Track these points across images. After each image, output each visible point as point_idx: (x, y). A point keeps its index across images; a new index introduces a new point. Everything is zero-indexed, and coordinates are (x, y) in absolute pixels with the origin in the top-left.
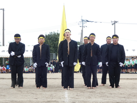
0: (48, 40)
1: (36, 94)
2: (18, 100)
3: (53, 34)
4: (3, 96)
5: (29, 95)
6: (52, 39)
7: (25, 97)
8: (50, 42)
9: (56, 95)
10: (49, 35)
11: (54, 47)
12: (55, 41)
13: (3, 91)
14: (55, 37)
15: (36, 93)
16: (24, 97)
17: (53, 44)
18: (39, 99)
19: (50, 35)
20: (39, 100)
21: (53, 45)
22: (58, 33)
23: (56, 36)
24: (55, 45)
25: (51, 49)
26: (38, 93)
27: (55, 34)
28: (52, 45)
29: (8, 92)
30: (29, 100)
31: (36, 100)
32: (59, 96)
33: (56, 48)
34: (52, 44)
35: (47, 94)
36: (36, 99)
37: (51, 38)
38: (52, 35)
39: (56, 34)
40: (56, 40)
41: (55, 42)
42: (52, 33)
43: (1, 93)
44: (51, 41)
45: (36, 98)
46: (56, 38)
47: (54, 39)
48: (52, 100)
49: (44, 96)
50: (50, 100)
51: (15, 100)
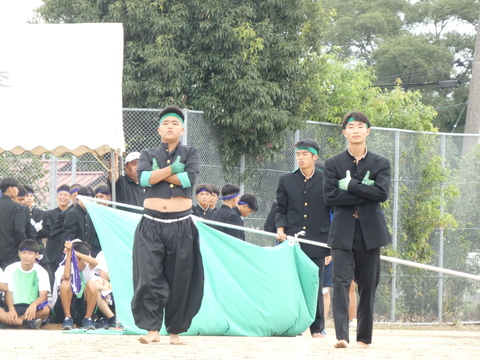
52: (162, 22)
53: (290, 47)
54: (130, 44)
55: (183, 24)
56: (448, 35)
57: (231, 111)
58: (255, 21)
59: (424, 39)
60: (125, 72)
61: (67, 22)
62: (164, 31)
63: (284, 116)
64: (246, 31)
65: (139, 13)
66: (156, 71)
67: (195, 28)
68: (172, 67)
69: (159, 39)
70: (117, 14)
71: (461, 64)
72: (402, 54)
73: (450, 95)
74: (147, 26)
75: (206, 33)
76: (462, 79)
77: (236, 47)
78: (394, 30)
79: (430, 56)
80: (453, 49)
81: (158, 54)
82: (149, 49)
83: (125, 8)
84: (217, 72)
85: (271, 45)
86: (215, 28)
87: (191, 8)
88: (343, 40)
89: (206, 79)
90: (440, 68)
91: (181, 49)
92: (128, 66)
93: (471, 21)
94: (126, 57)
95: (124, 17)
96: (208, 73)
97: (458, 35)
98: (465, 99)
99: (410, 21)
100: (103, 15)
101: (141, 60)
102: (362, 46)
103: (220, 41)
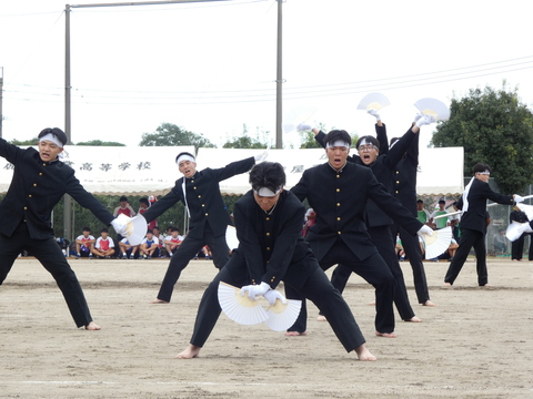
0: (463, 123)
1: (416, 362)
2: (344, 388)
3: (485, 97)
4: (283, 370)
5: (390, 364)
6: (479, 116)
7: (373, 374)
8: (472, 131)
9: (501, 367)
10: (466, 100)
11: (486, 152)
12: (494, 128)
13: (282, 346)
14: (492, 110)
15: (417, 357)
16: (368, 375)
17: (485, 140)
18: (429, 386)
19: (472, 103)
20: (430, 390)
21: (484, 144)
22: (503, 94)
23: (497, 103)
24: (490, 143)
25: (475, 160)
26: (426, 359)
27: (492, 96)
29: (301, 351)
30: (388, 388)
31: (417, 390)
32: (517, 373)
33: (495, 155)
34: (480, 140)
35: (463, 363)
36: (418, 384)
37: (475, 115)
38: (478, 100)
39: (498, 97)
40: (497, 120)
41: (490, 131)
42: (478, 91)
43: (275, 354)
44: (473, 125)
45: (420, 379)
46: (498, 115)
47: (490, 118)
48: (485, 392)
49: (453, 373)
50: (478, 392)
51: (331, 390)
52: (478, 145)
53: (527, 153)
55: (486, 146)
57: (505, 178)
58: (514, 144)
61: (442, 147)
62: (479, 148)
63: (525, 179)
64: (510, 148)
65: (469, 142)
67: (491, 147)
69: (477, 151)
70: (461, 143)
74: (472, 146)
75: (495, 149)
77: (506, 154)
81: (477, 157)
82: (473, 155)
83: (464, 141)
84: (500, 163)
85: (520, 153)
86: (498, 147)
87: (489, 140)
91: (485, 155)
95: (464, 144)
96: (496, 164)
100: (455, 144)
101: (470, 159)
103: (500, 152)
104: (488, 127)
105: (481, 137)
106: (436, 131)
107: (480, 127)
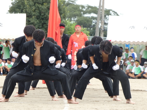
0: (26, 2)
8: (30, 6)
11: (38, 18)
12: (42, 4)
17: (37, 11)
21: (37, 13)
24: (40, 13)
25: (32, 21)
28: (33, 13)
33: (43, 19)
34: (35, 11)
41: (40, 6)
44: (31, 3)
52: (34, 14)
54: (27, 18)
55: (38, 14)
56: (91, 17)
59: (87, 17)
60: (26, 24)
61: (14, 13)
62: (34, 15)
65: (29, 12)
66: (32, 23)
67: (41, 15)
68: (36, 23)
69: (33, 17)
70: (24, 12)
71: (94, 23)
72: (82, 20)
73: (92, 29)
74: (31, 14)
75: (43, 16)
76: (94, 25)
78: (81, 15)
79: (88, 21)
80: (92, 19)
81: (33, 20)
82: (31, 19)
83: (26, 11)
84: (45, 24)
86: (45, 15)
87: (40, 11)
88: (70, 17)
89: (43, 25)
90: (90, 23)
91: (37, 19)
92: (27, 22)
93: (96, 14)
94: (27, 20)
95: (26, 12)
96: (43, 24)
97: (93, 17)
98: (95, 30)
99: (84, 14)
100: (22, 12)
101: (29, 21)
102: (74, 19)
103: (46, 18)
104: (39, 4)
105: (35, 9)
106: (11, 5)
107: (35, 4)
